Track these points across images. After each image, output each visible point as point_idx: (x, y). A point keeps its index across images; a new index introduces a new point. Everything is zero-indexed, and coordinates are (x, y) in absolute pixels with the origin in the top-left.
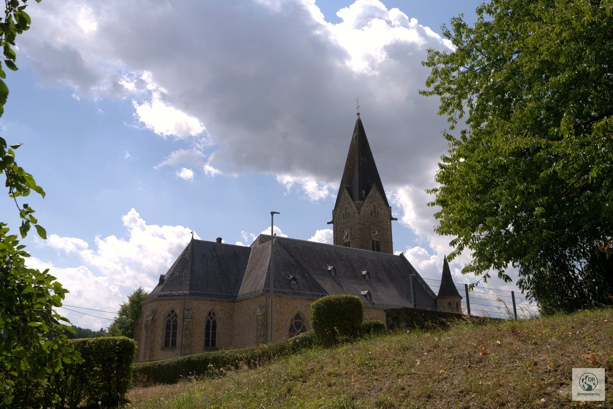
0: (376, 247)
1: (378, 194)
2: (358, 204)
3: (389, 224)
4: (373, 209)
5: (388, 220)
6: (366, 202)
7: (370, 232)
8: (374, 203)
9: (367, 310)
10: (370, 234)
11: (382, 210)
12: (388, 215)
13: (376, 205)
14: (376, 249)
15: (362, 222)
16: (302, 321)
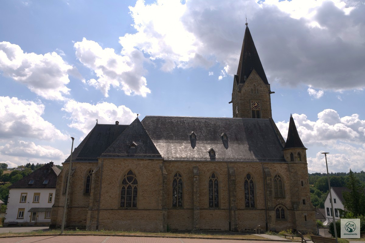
0: (256, 114)
1: (257, 77)
2: (240, 85)
3: (268, 96)
4: (253, 88)
5: (267, 94)
6: (246, 84)
7: (250, 104)
8: (254, 83)
9: (205, 164)
10: (250, 106)
11: (261, 87)
12: (267, 90)
13: (256, 85)
14: (256, 116)
15: (243, 98)
16: (134, 176)
